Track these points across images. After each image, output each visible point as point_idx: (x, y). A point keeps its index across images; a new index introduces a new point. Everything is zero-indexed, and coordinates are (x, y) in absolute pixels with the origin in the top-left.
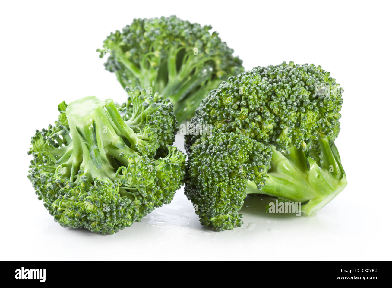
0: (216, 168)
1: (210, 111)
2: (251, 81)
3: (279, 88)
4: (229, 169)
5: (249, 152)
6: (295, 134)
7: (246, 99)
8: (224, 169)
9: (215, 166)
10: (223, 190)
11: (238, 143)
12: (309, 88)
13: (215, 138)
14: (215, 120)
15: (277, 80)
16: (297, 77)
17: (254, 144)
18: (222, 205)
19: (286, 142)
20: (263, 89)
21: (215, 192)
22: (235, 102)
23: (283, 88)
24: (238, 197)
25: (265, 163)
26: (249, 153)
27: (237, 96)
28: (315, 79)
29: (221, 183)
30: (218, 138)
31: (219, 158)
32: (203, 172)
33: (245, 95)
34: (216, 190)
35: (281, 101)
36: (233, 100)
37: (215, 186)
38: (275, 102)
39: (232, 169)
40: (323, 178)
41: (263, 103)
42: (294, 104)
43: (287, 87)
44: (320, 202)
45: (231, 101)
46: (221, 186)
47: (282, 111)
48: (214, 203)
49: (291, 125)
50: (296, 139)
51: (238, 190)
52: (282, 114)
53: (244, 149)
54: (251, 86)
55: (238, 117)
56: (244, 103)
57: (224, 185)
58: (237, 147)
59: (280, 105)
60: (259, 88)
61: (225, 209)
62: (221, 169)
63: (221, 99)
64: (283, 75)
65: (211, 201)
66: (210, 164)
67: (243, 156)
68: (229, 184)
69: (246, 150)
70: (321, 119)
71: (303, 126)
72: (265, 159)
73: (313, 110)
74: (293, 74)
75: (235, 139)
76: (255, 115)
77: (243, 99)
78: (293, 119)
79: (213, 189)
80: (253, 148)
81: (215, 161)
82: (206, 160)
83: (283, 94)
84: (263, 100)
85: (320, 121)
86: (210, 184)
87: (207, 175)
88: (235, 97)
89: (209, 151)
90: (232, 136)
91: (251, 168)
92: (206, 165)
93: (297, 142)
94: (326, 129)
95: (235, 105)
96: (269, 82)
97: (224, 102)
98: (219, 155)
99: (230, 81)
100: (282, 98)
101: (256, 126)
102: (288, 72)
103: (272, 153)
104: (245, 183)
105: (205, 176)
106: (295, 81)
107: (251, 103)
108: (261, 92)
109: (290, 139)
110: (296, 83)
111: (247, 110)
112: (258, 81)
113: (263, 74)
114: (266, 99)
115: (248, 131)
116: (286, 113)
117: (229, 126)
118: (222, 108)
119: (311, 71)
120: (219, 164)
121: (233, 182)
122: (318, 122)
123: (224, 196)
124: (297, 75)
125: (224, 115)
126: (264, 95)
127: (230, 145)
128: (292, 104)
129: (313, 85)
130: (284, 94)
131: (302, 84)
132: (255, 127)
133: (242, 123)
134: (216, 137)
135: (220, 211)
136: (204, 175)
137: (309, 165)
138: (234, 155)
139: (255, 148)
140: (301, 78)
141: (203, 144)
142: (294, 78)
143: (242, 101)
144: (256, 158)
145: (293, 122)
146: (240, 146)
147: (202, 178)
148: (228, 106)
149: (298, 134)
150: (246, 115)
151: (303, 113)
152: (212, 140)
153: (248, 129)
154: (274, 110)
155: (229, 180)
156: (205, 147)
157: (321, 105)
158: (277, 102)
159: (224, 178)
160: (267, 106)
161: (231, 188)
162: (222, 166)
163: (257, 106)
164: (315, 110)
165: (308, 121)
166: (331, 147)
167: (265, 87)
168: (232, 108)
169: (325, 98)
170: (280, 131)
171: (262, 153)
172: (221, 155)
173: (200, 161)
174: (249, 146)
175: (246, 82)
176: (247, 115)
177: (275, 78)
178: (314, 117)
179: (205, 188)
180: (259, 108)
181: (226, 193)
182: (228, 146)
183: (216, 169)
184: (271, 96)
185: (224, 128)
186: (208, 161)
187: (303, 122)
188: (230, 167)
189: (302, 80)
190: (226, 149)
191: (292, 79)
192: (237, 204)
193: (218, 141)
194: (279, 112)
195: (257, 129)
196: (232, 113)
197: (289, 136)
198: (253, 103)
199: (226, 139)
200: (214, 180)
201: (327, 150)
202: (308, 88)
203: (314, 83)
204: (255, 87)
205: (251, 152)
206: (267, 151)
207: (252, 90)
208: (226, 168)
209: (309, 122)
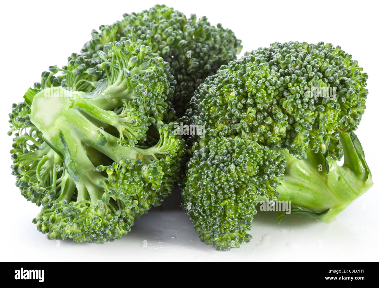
0: (220, 183)
1: (209, 109)
2: (258, 74)
3: (293, 82)
4: (235, 184)
5: (259, 162)
6: (313, 137)
7: (253, 96)
8: (230, 185)
9: (219, 181)
10: (230, 210)
11: (245, 153)
12: (328, 80)
13: (217, 145)
14: (215, 120)
15: (290, 71)
16: (313, 67)
17: (265, 152)
18: (227, 225)
19: (303, 147)
20: (273, 84)
21: (219, 211)
22: (240, 100)
23: (298, 82)
24: (247, 216)
25: (278, 174)
26: (258, 164)
27: (241, 92)
28: (335, 68)
29: (226, 202)
30: (221, 145)
31: (223, 172)
32: (205, 188)
33: (251, 92)
34: (221, 209)
35: (295, 99)
36: (237, 97)
37: (219, 204)
38: (289, 100)
39: (239, 184)
40: (345, 180)
41: (274, 101)
42: (311, 102)
43: (302, 80)
44: (342, 210)
45: (234, 98)
46: (227, 205)
47: (297, 111)
48: (218, 223)
49: (309, 128)
50: (315, 143)
51: (247, 208)
52: (297, 115)
53: (253, 160)
54: (258, 80)
55: (244, 119)
56: (251, 101)
57: (230, 203)
58: (244, 159)
59: (295, 104)
60: (269, 83)
61: (232, 228)
62: (226, 185)
63: (222, 95)
64: (296, 65)
65: (214, 221)
66: (213, 178)
67: (252, 169)
68: (236, 202)
69: (255, 160)
70: (343, 118)
71: (322, 128)
72: (278, 170)
73: (334, 108)
74: (309, 63)
75: (242, 146)
76: (264, 116)
77: (249, 96)
78: (310, 120)
79: (217, 207)
80: (263, 157)
81: (219, 175)
82: (207, 173)
83: (297, 90)
84: (274, 97)
85: (342, 119)
86: (213, 202)
87: (209, 192)
88: (239, 93)
89: (211, 162)
90: (238, 143)
91: (262, 182)
92: (208, 179)
93: (315, 146)
94: (349, 127)
95: (240, 104)
96: (279, 74)
97: (226, 99)
98: (223, 167)
99: (232, 70)
100: (296, 95)
101: (266, 129)
102: (303, 60)
103: (285, 161)
104: (255, 199)
105: (207, 192)
106: (312, 74)
107: (260, 102)
108: (271, 89)
109: (307, 144)
110: (312, 75)
111: (254, 111)
112: (266, 73)
113: (272, 62)
114: (278, 95)
115: (256, 136)
116: (301, 114)
117: (233, 129)
118: (224, 107)
119: (329, 56)
120: (223, 179)
121: (240, 200)
122: (340, 121)
123: (231, 215)
124: (313, 64)
125: (226, 116)
126: (275, 91)
127: (235, 155)
128: (309, 102)
129: (333, 77)
130: (299, 90)
131: (319, 76)
132: (264, 131)
133: (249, 126)
134: (219, 145)
135: (226, 231)
136: (205, 191)
137: (328, 166)
138: (241, 167)
139: (266, 158)
140: (319, 68)
141: (203, 151)
142: (310, 68)
143: (248, 99)
144: (268, 171)
145: (311, 124)
146: (248, 156)
147: (203, 195)
148: (232, 104)
149: (317, 137)
150: (253, 117)
151: (321, 112)
152: (214, 147)
153: (257, 134)
154: (287, 110)
155: (236, 197)
156: (205, 156)
157: (343, 101)
158: (290, 100)
159: (230, 195)
160: (279, 104)
161: (239, 207)
162: (227, 181)
163: (267, 106)
164: (337, 108)
165: (328, 121)
166: (353, 141)
167: (276, 81)
168: (236, 107)
169: (348, 93)
170: (295, 134)
171: (274, 163)
172: (225, 168)
173: (201, 173)
174: (259, 156)
175: (252, 74)
176: (255, 116)
177: (287, 68)
178: (335, 116)
179: (207, 207)
180: (269, 107)
181: (233, 213)
182: (234, 155)
183: (219, 185)
184: (283, 92)
185: (227, 131)
186: (210, 175)
187: (322, 123)
188: (236, 182)
189: (319, 71)
190: (231, 159)
191: (308, 70)
192: (246, 223)
193: (221, 149)
194: (293, 112)
195: (268, 133)
196: (237, 115)
197: (306, 141)
198: (262, 101)
199: (230, 146)
200: (218, 197)
201: (349, 146)
202: (326, 81)
203: (334, 73)
204: (264, 81)
205: (262, 163)
206: (281, 160)
207: (260, 85)
208: (232, 184)
209: (329, 123)
